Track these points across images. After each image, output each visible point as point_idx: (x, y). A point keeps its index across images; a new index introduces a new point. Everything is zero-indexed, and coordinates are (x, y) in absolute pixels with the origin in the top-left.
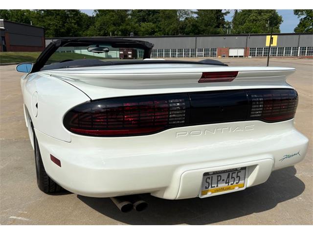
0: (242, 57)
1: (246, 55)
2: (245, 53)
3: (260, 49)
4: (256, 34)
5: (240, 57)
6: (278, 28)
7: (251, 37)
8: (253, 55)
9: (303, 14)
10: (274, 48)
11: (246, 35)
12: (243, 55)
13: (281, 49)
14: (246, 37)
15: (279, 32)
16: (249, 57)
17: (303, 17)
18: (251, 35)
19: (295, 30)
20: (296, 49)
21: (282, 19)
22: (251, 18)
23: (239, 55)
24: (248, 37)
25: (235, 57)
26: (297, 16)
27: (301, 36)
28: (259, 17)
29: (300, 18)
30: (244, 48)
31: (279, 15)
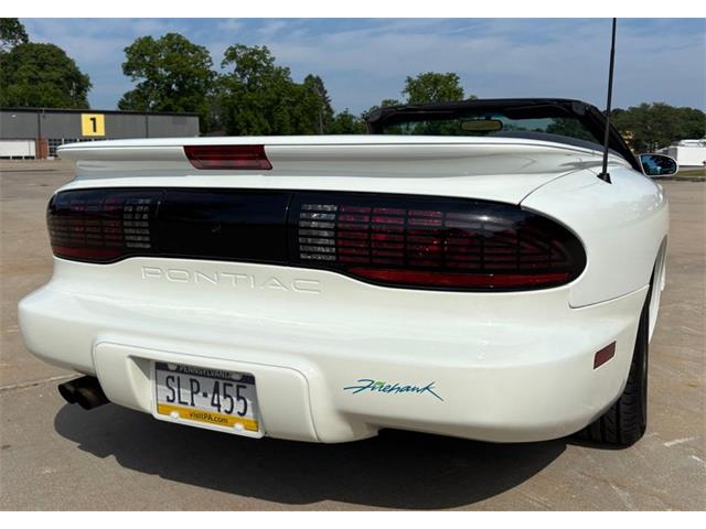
0: (33, 158)
1: (40, 155)
2: (39, 149)
4: (52, 108)
5: (27, 158)
6: (83, 98)
7: (47, 115)
9: (142, 76)
11: (35, 111)
12: (33, 154)
14: (35, 115)
15: (87, 106)
16: (49, 158)
17: (143, 80)
18: (47, 111)
19: (122, 104)
21: (91, 81)
22: (24, 74)
23: (11, 155)
24: (41, 115)
25: (14, 158)
26: (130, 78)
27: (151, 118)
28: (42, 74)
29: (136, 83)
30: (34, 139)
31: (83, 73)
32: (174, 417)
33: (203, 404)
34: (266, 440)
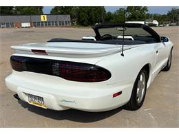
0: (29, 27)
2: (31, 25)
3: (39, 23)
4: (34, 14)
8: (35, 26)
10: (46, 22)
11: (30, 15)
13: (49, 22)
19: (51, 12)
20: (56, 22)
25: (25, 27)
27: (58, 16)
30: (30, 22)
32: (32, 103)
33: (37, 101)
34: (48, 109)
